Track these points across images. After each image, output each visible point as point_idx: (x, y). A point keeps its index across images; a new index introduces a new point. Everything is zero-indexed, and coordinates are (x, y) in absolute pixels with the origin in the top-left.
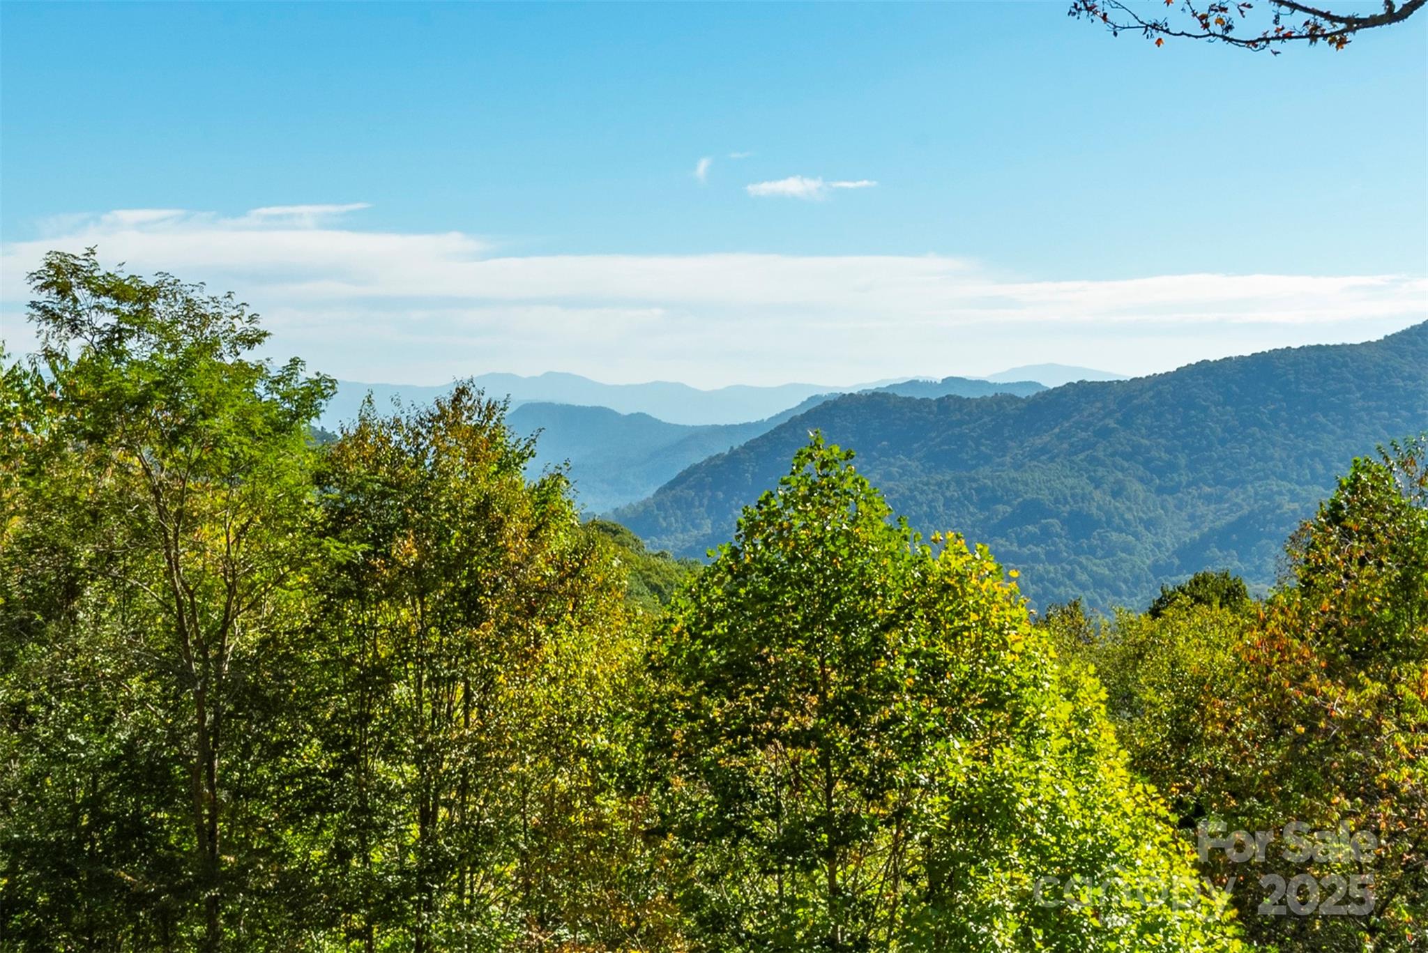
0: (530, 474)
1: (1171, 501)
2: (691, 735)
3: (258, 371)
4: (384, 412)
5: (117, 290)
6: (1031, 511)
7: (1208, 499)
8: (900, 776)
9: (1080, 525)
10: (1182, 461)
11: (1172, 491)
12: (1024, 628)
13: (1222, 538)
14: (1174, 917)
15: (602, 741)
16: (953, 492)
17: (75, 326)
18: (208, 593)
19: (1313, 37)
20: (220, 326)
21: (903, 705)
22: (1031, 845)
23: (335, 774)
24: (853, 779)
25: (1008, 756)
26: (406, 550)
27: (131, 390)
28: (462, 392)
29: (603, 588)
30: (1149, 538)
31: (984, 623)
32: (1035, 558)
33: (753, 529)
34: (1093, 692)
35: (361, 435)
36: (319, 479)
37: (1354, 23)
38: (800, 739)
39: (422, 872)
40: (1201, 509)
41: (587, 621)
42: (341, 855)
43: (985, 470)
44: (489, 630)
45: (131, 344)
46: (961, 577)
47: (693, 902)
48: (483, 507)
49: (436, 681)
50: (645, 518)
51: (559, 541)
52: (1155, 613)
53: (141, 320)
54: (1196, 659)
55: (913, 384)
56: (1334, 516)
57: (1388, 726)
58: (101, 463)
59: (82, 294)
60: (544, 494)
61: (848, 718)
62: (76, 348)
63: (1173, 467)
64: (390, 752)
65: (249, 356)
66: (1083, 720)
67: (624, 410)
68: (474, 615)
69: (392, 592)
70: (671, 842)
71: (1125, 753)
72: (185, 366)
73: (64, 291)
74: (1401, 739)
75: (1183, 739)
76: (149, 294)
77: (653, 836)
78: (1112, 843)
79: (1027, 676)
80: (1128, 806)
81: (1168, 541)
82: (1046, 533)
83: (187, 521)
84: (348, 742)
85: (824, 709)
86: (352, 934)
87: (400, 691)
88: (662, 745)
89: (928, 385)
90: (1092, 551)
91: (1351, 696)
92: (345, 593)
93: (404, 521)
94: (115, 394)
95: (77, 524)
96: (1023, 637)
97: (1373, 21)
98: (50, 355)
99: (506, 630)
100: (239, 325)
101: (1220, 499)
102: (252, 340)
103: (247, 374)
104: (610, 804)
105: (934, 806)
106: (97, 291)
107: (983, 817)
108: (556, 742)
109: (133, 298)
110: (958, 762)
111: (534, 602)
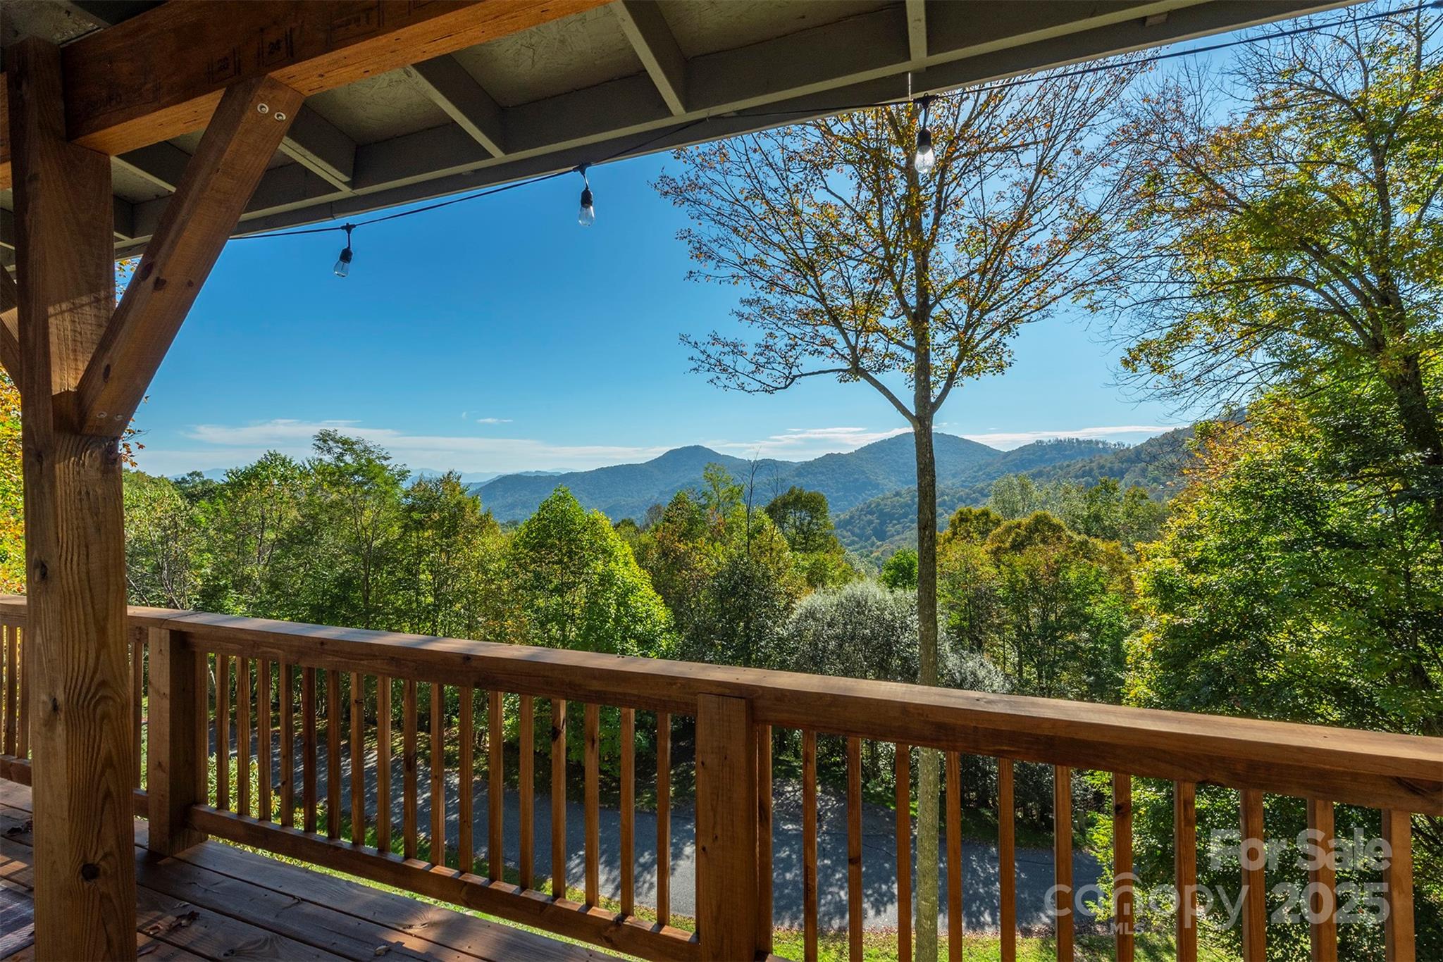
0: (469, 495)
3: (387, 467)
5: (343, 441)
14: (650, 603)
15: (496, 566)
20: (375, 454)
21: (586, 552)
22: (618, 586)
25: (611, 565)
26: (435, 516)
31: (604, 532)
33: (543, 508)
35: (419, 484)
36: (406, 496)
41: (489, 533)
45: (348, 458)
46: (597, 520)
53: (351, 451)
59: (331, 442)
62: (327, 458)
65: (385, 463)
69: (432, 528)
72: (364, 466)
73: (325, 441)
76: (353, 444)
78: (636, 585)
80: (638, 575)
83: (362, 509)
85: (563, 554)
96: (612, 535)
99: (466, 537)
100: (382, 454)
102: (386, 459)
103: (383, 468)
106: (337, 442)
107: (607, 580)
108: (481, 567)
109: (348, 445)
110: (599, 566)
111: (472, 529)
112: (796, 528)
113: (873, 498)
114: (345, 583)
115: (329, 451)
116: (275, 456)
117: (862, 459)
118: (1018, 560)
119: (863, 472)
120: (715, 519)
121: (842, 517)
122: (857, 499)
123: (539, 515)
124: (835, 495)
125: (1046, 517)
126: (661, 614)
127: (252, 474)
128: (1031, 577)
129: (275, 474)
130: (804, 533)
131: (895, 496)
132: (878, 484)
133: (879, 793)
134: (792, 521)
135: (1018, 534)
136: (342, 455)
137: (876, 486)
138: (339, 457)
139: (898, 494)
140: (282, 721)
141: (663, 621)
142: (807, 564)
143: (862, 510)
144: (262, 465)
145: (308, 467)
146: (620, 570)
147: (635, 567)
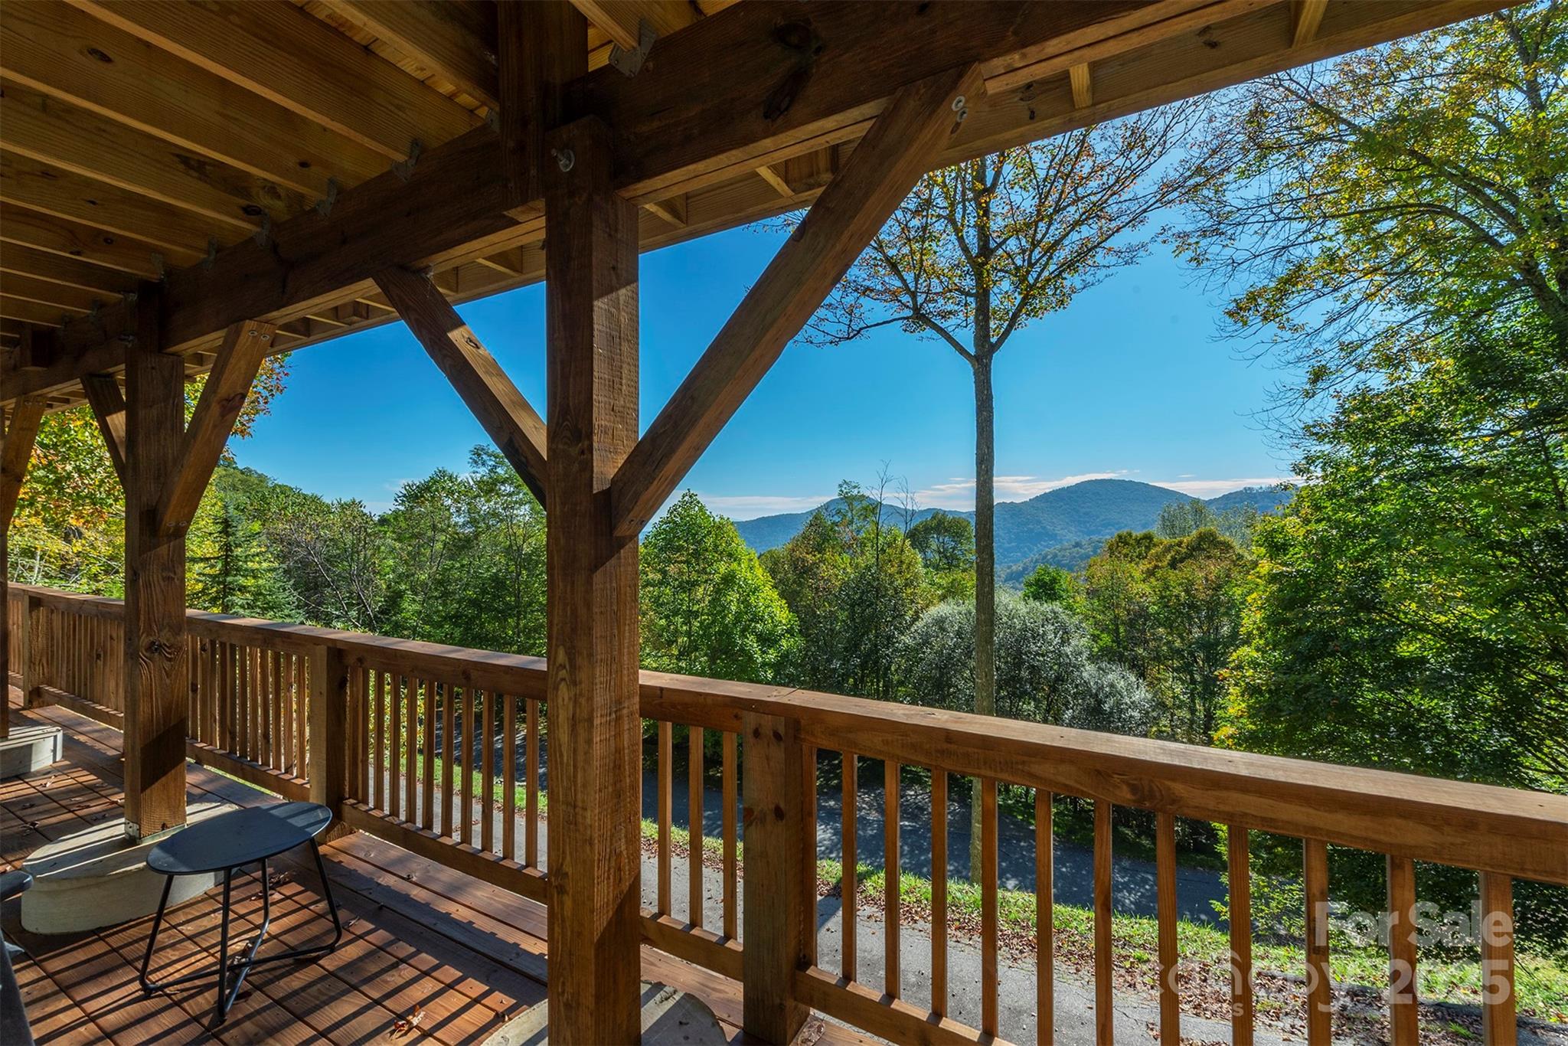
8: (708, 570)
14: (773, 605)
21: (709, 554)
22: (740, 587)
25: (734, 567)
34: (754, 553)
57: (822, 564)
59: (484, 457)
66: (751, 559)
71: (762, 568)
73: (479, 455)
74: (824, 567)
78: (759, 587)
80: (762, 579)
91: (813, 558)
106: (490, 456)
107: (729, 580)
110: (723, 568)
112: (940, 552)
113: (1051, 549)
114: (498, 582)
115: (483, 464)
116: (443, 472)
117: (1037, 509)
118: (1173, 576)
119: (1039, 522)
120: (846, 534)
121: (1014, 568)
122: (1031, 550)
124: (1007, 545)
125: (1212, 534)
126: (782, 615)
127: (426, 488)
128: (1187, 592)
129: (443, 488)
130: (946, 557)
131: (1075, 547)
132: (1056, 535)
133: (1009, 805)
134: (934, 547)
135: (1178, 552)
136: (495, 467)
137: (1053, 537)
138: (493, 470)
139: (1077, 545)
140: (445, 703)
141: (784, 622)
142: (943, 582)
143: (1037, 561)
144: (433, 480)
145: (472, 483)
146: (742, 571)
147: (759, 572)
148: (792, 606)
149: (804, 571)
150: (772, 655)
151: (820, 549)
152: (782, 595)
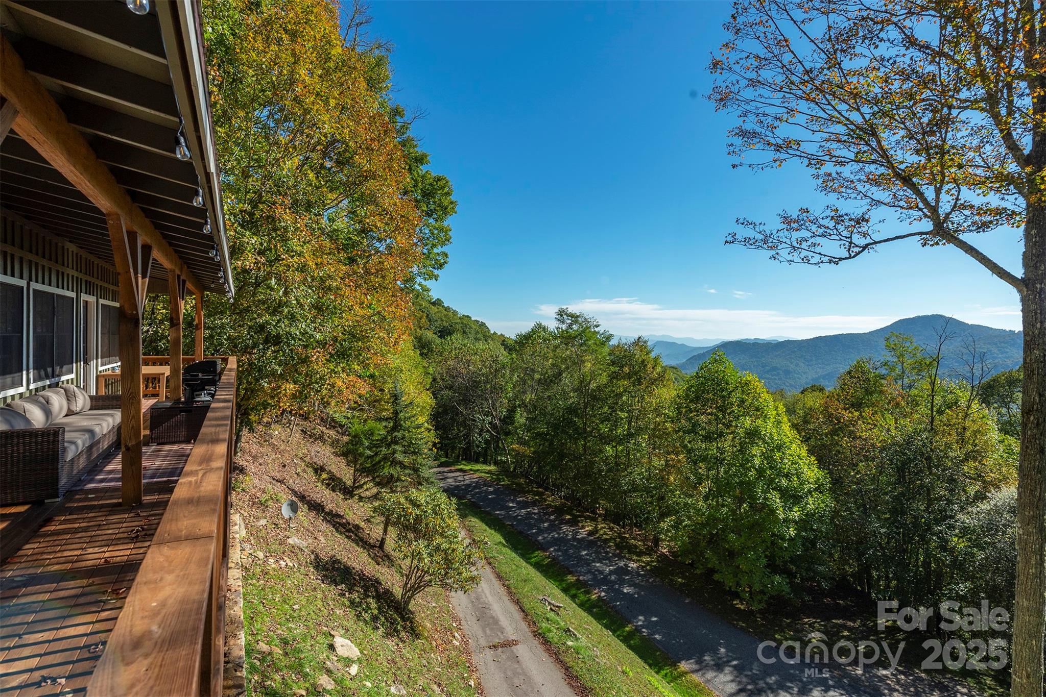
0: (653, 355)
1: (810, 368)
2: (686, 411)
3: (598, 332)
4: (624, 341)
5: (572, 316)
6: (774, 369)
7: (820, 368)
8: (734, 424)
9: (787, 372)
10: (814, 359)
11: (810, 366)
12: (765, 393)
13: (824, 377)
14: (800, 462)
15: (667, 411)
16: (756, 364)
17: (563, 322)
18: (587, 376)
19: (830, 262)
20: (591, 323)
21: (735, 408)
22: (764, 442)
23: (611, 414)
24: (723, 424)
25: (759, 422)
26: (626, 369)
27: (573, 335)
28: (640, 338)
29: (668, 380)
30: (804, 376)
31: (756, 393)
32: (775, 379)
33: (702, 369)
34: (782, 409)
35: (618, 346)
36: (610, 354)
37: (841, 259)
38: (711, 414)
39: (627, 435)
40: (818, 370)
41: (664, 386)
42: (611, 430)
43: (763, 359)
44: (643, 386)
45: (574, 326)
46: (750, 382)
47: (685, 447)
48: (643, 361)
49: (632, 397)
50: (683, 366)
51: (659, 369)
52: (802, 393)
53: (576, 322)
54: (810, 403)
55: (747, 339)
56: (849, 373)
57: (860, 422)
58: (567, 349)
59: (565, 316)
60: (656, 359)
61: (721, 411)
62: (564, 327)
63: (811, 360)
64: (622, 411)
65: (597, 329)
66: (778, 415)
67: (680, 343)
68: (640, 384)
69: (624, 378)
70: (681, 434)
71: (789, 424)
72: (584, 331)
73: (562, 316)
74: (863, 426)
75: (806, 422)
76: (578, 316)
77: (677, 432)
78: (785, 443)
79: (766, 404)
80: (789, 435)
81: (810, 377)
82: (778, 374)
83: (583, 362)
84: (613, 408)
85: (717, 408)
86: (613, 447)
87: (624, 398)
88: (680, 413)
89: (750, 340)
90: (790, 378)
91: (850, 415)
92: (614, 378)
93: (626, 363)
94: (570, 336)
95: (562, 361)
96: (765, 396)
97: (846, 258)
98: (557, 328)
99: (647, 387)
100: (595, 323)
101: (823, 368)
102: (597, 326)
103: (596, 333)
104: (668, 425)
105: (741, 431)
106: (568, 316)
107: (753, 434)
108: (657, 411)
109: (575, 317)
110: (748, 422)
111: (653, 382)
116: (539, 326)
123: (697, 373)
127: (529, 337)
129: (540, 336)
138: (570, 325)
144: (533, 331)
145: (556, 333)
146: (768, 428)
147: (786, 427)
148: (822, 463)
149: (839, 428)
150: (796, 514)
151: (857, 405)
152: (811, 452)
